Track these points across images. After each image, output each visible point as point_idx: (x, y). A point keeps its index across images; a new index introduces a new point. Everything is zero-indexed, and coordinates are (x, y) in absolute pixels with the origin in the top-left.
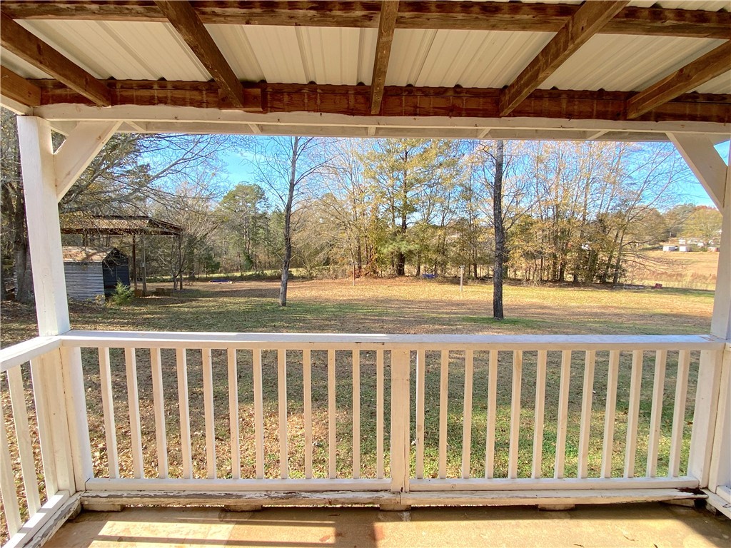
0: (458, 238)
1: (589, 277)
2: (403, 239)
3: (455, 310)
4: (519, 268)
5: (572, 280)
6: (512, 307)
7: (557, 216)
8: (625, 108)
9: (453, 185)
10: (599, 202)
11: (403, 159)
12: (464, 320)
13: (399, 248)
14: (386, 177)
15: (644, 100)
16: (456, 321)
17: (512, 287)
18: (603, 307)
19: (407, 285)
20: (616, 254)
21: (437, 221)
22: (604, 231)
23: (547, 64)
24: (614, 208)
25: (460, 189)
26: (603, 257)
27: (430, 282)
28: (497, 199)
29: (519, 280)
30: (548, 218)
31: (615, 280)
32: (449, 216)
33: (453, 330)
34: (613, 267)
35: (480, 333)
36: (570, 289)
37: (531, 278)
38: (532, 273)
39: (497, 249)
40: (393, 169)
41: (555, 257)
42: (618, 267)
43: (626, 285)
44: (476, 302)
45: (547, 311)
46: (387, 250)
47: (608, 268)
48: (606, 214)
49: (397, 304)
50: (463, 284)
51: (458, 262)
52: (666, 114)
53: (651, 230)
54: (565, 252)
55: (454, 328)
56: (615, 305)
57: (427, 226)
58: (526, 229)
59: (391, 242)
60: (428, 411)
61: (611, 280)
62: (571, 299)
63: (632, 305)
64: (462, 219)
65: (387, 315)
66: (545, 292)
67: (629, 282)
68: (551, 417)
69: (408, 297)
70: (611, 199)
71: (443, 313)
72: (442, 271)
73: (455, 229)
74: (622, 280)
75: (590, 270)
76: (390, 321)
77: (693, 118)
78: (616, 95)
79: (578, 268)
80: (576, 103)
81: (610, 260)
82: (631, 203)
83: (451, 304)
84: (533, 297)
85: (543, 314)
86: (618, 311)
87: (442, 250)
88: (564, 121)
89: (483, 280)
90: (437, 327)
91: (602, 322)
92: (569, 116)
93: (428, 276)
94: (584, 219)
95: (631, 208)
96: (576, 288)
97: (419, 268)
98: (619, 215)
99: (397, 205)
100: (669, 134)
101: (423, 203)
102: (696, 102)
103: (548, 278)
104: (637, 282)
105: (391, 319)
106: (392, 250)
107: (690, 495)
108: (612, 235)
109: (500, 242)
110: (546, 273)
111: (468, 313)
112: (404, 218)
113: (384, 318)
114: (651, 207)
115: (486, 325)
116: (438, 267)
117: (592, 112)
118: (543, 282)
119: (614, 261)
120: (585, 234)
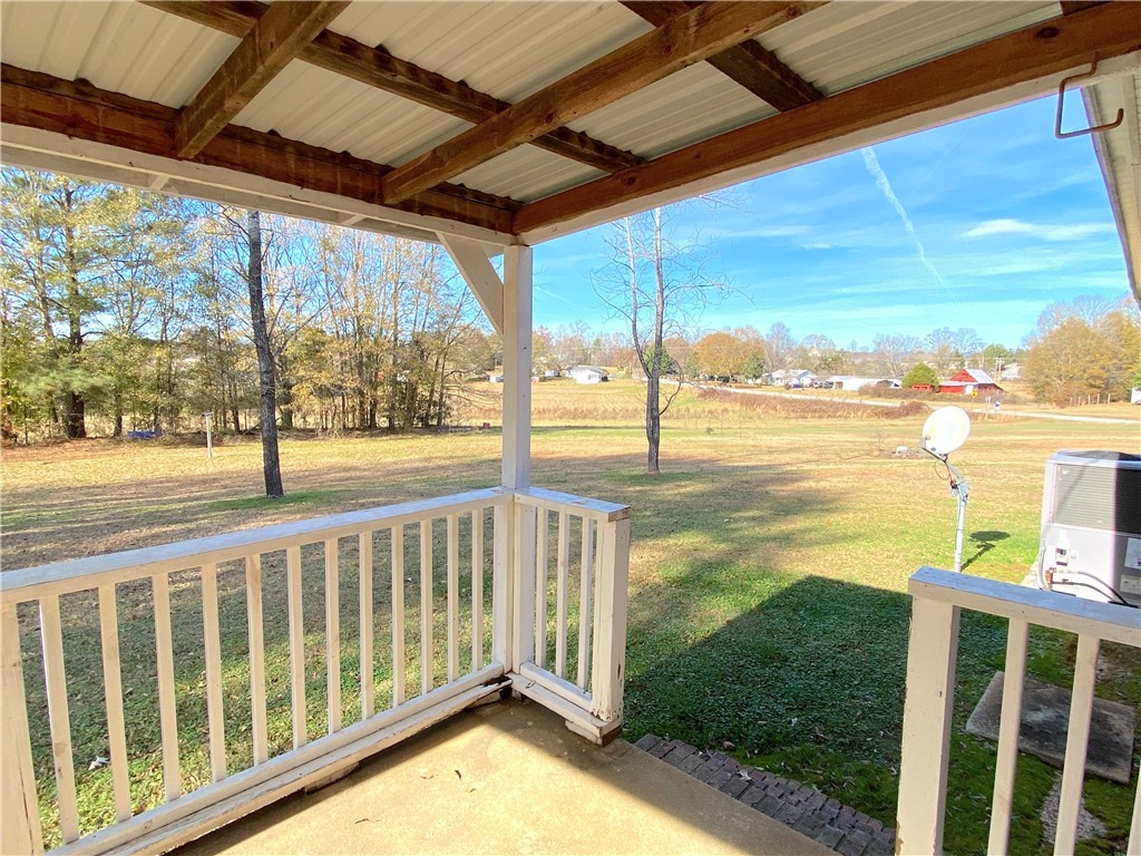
0: (198, 364)
1: (409, 420)
2: (74, 365)
3: (196, 492)
4: (310, 412)
5: (386, 425)
6: (300, 474)
7: (360, 331)
8: (381, 188)
9: (177, 269)
10: (412, 317)
11: (62, 204)
12: (213, 508)
13: (67, 384)
14: (19, 237)
15: (401, 181)
16: (197, 513)
17: (300, 443)
18: (426, 460)
19: (92, 457)
20: (437, 387)
21: (152, 332)
22: (422, 357)
23: (234, 87)
24: (431, 326)
25: (193, 276)
26: (423, 391)
27: (146, 445)
28: (257, 300)
29: (312, 430)
30: (348, 335)
31: (439, 422)
32: (174, 324)
33: (190, 531)
34: (435, 404)
35: (243, 527)
36: (384, 438)
37: (330, 426)
38: (330, 418)
39: (263, 383)
40: (36, 221)
41: (361, 393)
42: (441, 404)
43: (452, 427)
44: (239, 474)
45: (353, 474)
46: (35, 387)
47: (429, 406)
48: (424, 334)
49: (67, 498)
50: (213, 445)
51: (200, 407)
52: (431, 207)
53: (475, 356)
54: (374, 385)
55: (192, 525)
56: (439, 454)
57: (131, 340)
58: (314, 350)
59: (45, 370)
60: (131, 693)
61: (435, 422)
62: (386, 452)
63: (459, 453)
64: (203, 329)
65: (39, 522)
66: (350, 446)
67: (455, 424)
68: (350, 633)
69: (94, 479)
70: (427, 314)
71: (172, 501)
72: (171, 424)
73: (190, 346)
74: (447, 421)
75: (409, 410)
76: (47, 534)
77: (463, 219)
78: (366, 166)
79: (393, 408)
80: (311, 165)
81: (431, 395)
82: (450, 321)
83: (191, 482)
84: (332, 456)
85: (347, 479)
86: (443, 462)
87: (167, 384)
88: (294, 189)
89: (250, 434)
90: (156, 530)
91: (424, 481)
92: (302, 182)
93: (141, 434)
94: (396, 339)
95: (451, 327)
96: (393, 437)
97: (119, 421)
98: (439, 336)
99: (54, 295)
100: (438, 233)
101: (118, 295)
102: (464, 198)
103: (355, 424)
104: (464, 423)
105: (50, 529)
106: (49, 388)
107: (495, 686)
108: (432, 361)
109: (267, 372)
110: (350, 416)
111: (223, 495)
112: (74, 322)
113: (30, 531)
114: (473, 326)
115: (254, 511)
116: (161, 418)
117: (335, 183)
118: (347, 431)
119: (436, 397)
120: (399, 361)
